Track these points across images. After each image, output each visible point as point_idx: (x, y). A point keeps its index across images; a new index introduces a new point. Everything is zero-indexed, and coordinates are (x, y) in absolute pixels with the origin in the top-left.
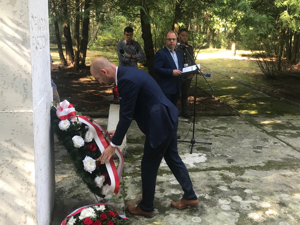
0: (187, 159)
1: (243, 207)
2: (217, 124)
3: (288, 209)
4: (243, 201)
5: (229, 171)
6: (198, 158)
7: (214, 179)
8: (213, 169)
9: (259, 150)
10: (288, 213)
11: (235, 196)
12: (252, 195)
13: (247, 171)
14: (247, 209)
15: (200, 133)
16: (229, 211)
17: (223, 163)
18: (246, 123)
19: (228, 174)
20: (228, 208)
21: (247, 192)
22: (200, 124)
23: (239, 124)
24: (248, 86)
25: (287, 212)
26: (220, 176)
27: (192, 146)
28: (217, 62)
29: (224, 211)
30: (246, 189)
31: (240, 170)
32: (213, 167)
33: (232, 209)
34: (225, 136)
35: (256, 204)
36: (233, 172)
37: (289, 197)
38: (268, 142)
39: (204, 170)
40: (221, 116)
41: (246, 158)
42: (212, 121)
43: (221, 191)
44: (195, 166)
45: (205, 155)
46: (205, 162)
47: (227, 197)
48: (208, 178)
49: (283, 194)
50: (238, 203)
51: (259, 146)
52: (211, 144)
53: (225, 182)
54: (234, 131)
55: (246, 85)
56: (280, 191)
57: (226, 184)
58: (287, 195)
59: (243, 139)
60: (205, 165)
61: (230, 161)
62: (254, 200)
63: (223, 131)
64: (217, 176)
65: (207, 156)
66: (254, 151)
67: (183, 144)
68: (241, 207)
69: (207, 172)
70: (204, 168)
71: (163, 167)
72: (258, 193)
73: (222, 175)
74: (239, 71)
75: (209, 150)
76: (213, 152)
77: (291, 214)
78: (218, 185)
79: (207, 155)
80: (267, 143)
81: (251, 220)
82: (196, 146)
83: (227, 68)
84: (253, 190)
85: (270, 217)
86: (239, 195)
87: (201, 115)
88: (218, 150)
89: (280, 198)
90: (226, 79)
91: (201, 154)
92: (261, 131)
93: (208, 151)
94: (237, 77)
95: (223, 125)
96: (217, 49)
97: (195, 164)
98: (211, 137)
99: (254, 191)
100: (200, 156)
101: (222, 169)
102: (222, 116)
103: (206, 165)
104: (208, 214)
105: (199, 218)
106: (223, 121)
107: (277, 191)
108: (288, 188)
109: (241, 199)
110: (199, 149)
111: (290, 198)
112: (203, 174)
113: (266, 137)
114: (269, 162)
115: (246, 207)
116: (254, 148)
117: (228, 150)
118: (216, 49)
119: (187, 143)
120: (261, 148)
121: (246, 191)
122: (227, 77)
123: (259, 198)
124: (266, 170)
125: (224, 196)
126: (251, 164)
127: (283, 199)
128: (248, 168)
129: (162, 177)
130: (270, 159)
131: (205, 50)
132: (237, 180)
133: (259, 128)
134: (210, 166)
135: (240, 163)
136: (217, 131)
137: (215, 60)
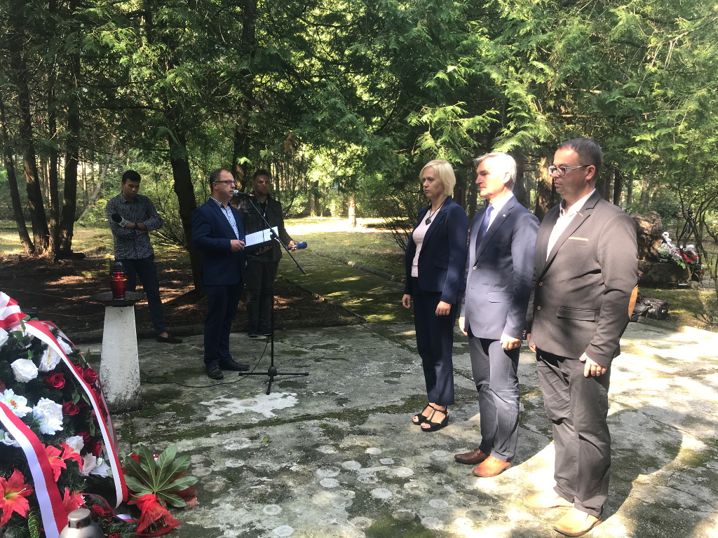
0: (260, 404)
1: (363, 480)
2: (318, 340)
3: (445, 476)
4: (363, 469)
5: (339, 419)
6: (281, 399)
7: (310, 435)
8: (308, 417)
9: (395, 379)
10: (446, 483)
11: (348, 462)
12: (380, 457)
13: (371, 417)
14: (371, 482)
15: (287, 357)
16: (337, 488)
17: (330, 406)
18: (373, 336)
19: (337, 424)
20: (333, 483)
21: (371, 453)
22: (288, 342)
23: (361, 337)
24: (379, 275)
25: (443, 481)
26: (321, 429)
27: (272, 380)
28: (324, 238)
29: (327, 489)
30: (368, 447)
31: (358, 416)
32: (308, 415)
33: (341, 484)
34: (334, 359)
35: (387, 473)
36: (345, 419)
37: (446, 456)
38: (411, 364)
39: (291, 421)
40: (327, 326)
41: (371, 394)
42: (311, 335)
43: (322, 455)
44: (274, 415)
45: (295, 394)
46: (293, 407)
47: (333, 465)
48: (298, 435)
49: (436, 451)
50: (354, 473)
51: (395, 373)
52: (307, 374)
53: (331, 439)
54: (351, 349)
55: (375, 273)
56: (432, 446)
57: (332, 442)
58: (443, 453)
59: (367, 362)
60: (294, 411)
61: (341, 401)
62: (382, 465)
63: (330, 352)
64: (315, 429)
65: (299, 397)
66: (385, 381)
67: (254, 378)
68: (359, 479)
69: (298, 423)
70: (292, 417)
71: (212, 422)
72: (391, 452)
73: (324, 426)
74: (363, 251)
75: (303, 386)
76: (310, 387)
77: (451, 485)
78: (317, 445)
79: (298, 395)
80: (409, 366)
81: (378, 501)
82: (278, 380)
83: (341, 247)
84: (381, 448)
85: (412, 493)
86: (356, 460)
87: (291, 327)
88: (320, 384)
89: (431, 458)
90: (340, 264)
91: (287, 394)
92: (400, 347)
93: (301, 387)
94: (359, 260)
95: (330, 342)
96: (325, 218)
97: (274, 411)
98: (307, 363)
99: (384, 449)
100: (285, 396)
101: (325, 417)
102: (330, 326)
103: (296, 412)
104: (296, 498)
105: (278, 506)
106: (332, 334)
107: (426, 447)
108: (446, 440)
109: (359, 465)
110: (284, 385)
111: (450, 456)
112: (289, 429)
113: (408, 357)
114: (413, 398)
115: (368, 479)
116: (386, 376)
117: (338, 382)
118: (321, 218)
119: (261, 376)
120: (398, 375)
121: (369, 451)
122: (341, 261)
123: (393, 462)
124: (407, 413)
125: (327, 463)
126: (379, 404)
127: (438, 459)
128: (374, 411)
129: (209, 439)
130: (415, 393)
131: (302, 220)
132: (353, 432)
133: (397, 343)
134: (302, 412)
135: (360, 403)
136: (320, 352)
137: (320, 235)
